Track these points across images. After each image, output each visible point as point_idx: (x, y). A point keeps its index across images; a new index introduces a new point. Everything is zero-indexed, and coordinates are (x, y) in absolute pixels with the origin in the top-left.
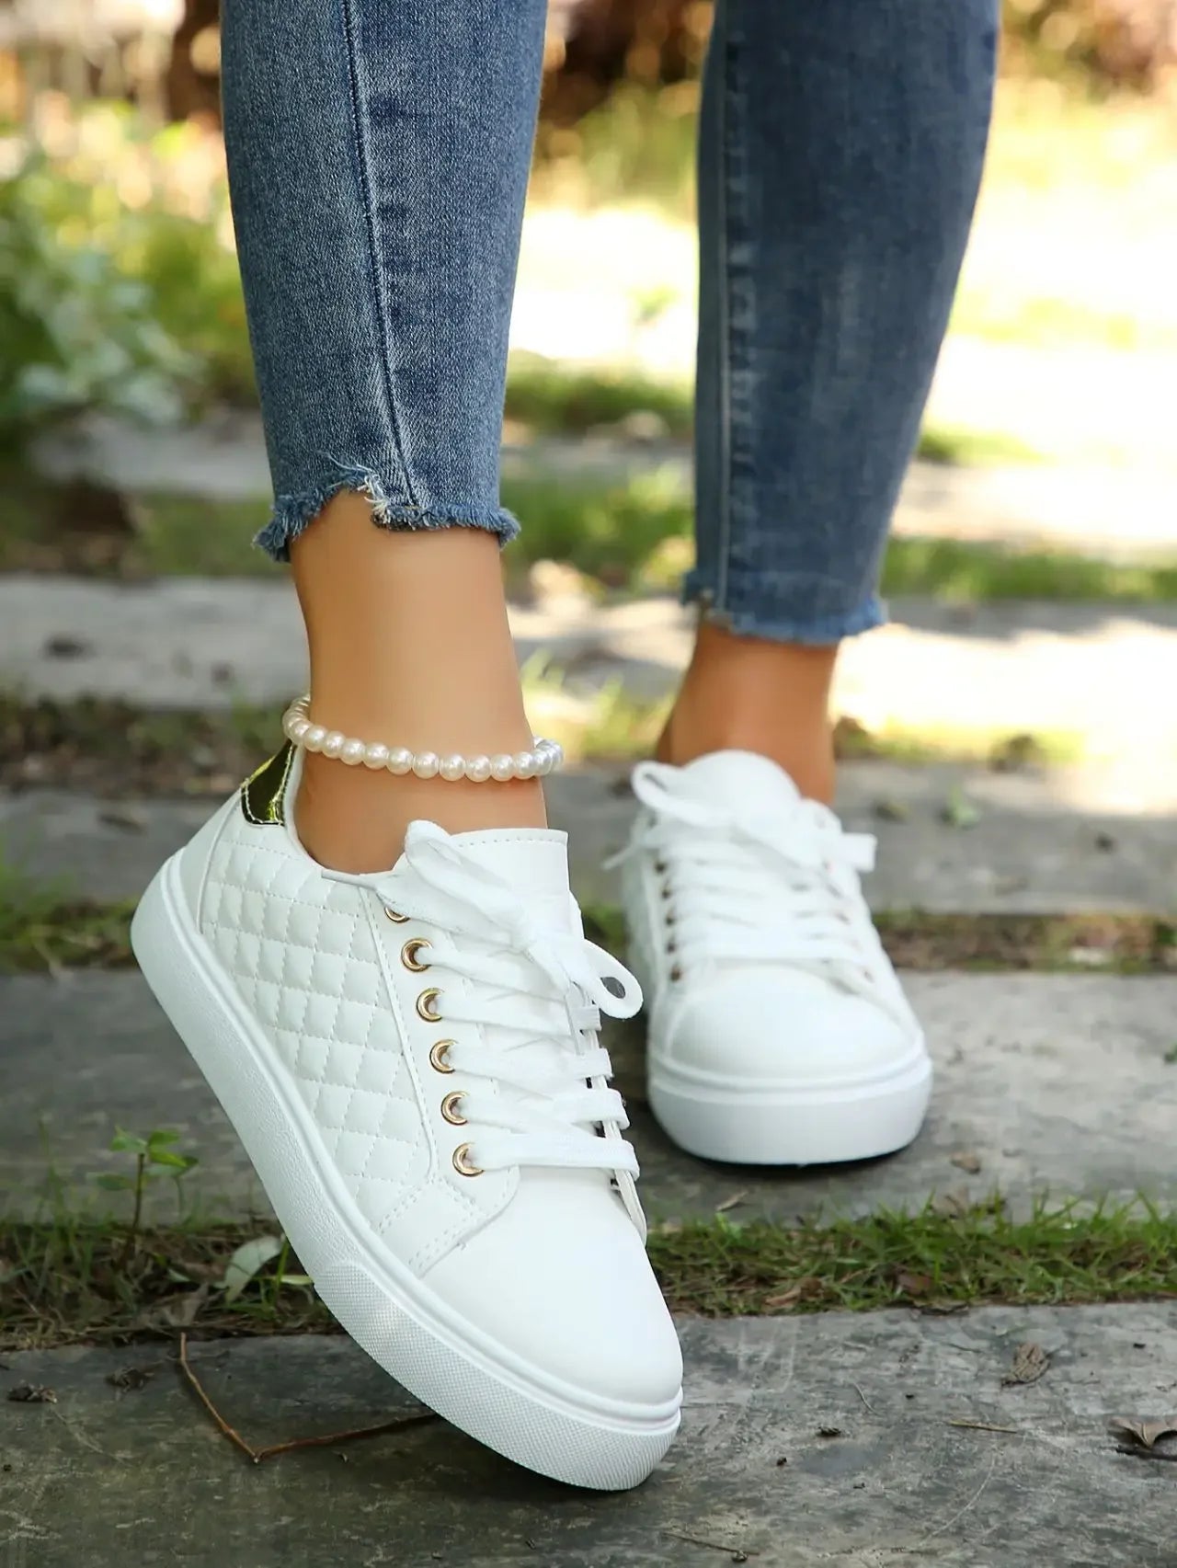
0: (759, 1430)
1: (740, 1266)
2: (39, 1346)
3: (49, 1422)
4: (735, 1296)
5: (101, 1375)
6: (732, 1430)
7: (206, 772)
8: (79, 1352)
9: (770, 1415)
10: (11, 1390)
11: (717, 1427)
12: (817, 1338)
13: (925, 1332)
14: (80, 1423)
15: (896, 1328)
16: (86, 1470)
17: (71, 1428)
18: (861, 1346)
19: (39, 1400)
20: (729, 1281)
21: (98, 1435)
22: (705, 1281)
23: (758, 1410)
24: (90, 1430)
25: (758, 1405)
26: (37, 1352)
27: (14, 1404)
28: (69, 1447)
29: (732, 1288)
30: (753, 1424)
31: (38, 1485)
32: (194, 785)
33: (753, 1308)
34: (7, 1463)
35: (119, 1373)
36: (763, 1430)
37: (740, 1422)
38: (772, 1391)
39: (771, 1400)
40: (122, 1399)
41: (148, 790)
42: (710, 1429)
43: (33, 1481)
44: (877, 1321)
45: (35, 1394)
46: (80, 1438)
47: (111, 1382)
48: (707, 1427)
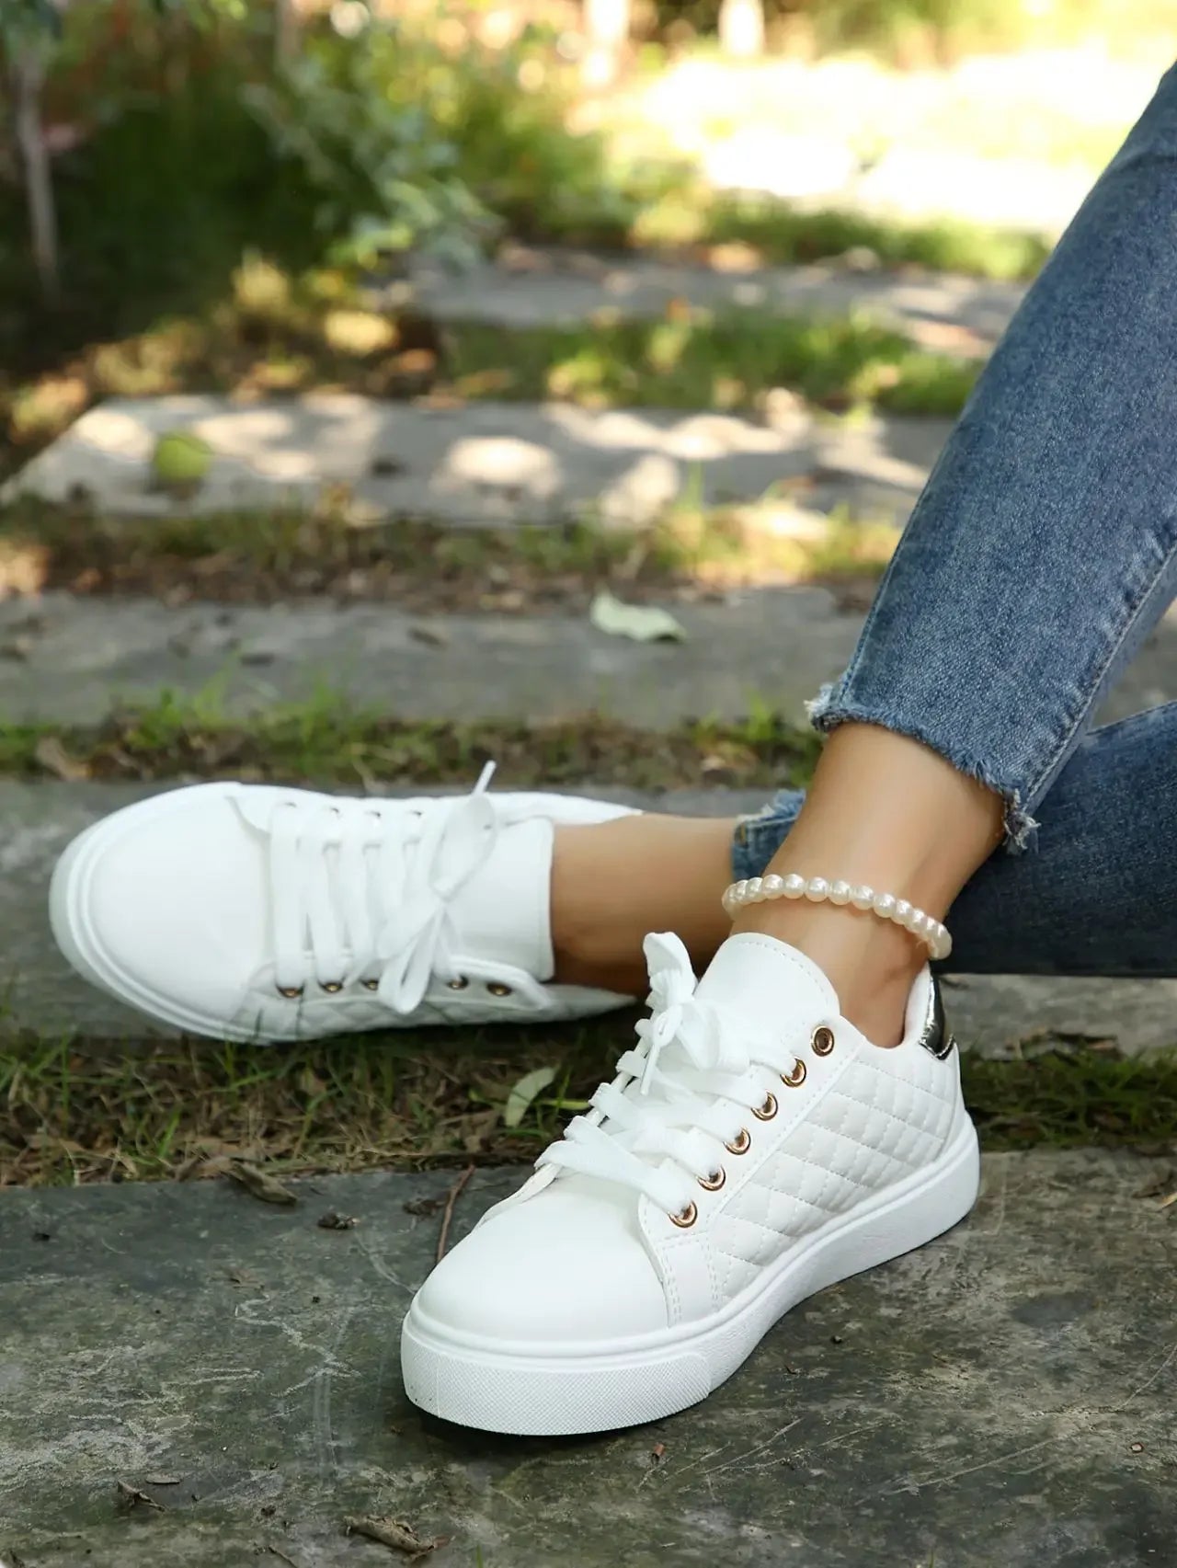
0: (976, 1274)
2: (346, 1169)
3: (353, 1251)
5: (399, 1203)
6: (952, 1274)
7: (498, 588)
8: (382, 1175)
9: (985, 1259)
10: (321, 1218)
11: (938, 1272)
12: (1026, 1177)
13: (1121, 1171)
14: (379, 1252)
15: (1095, 1166)
16: (384, 1303)
17: (372, 1258)
18: (1064, 1185)
19: (345, 1227)
21: (397, 1267)
23: (974, 1254)
24: (389, 1261)
25: (975, 1248)
26: (345, 1176)
27: (323, 1231)
28: (370, 1278)
30: (970, 1268)
31: (342, 1318)
32: (488, 601)
34: (316, 1295)
35: (415, 1200)
36: (980, 1275)
37: (959, 1266)
38: (986, 1232)
39: (986, 1243)
40: (416, 1228)
41: (449, 605)
42: (932, 1273)
43: (337, 1314)
44: (1077, 1161)
45: (342, 1223)
46: (381, 1269)
47: (408, 1210)
48: (929, 1271)
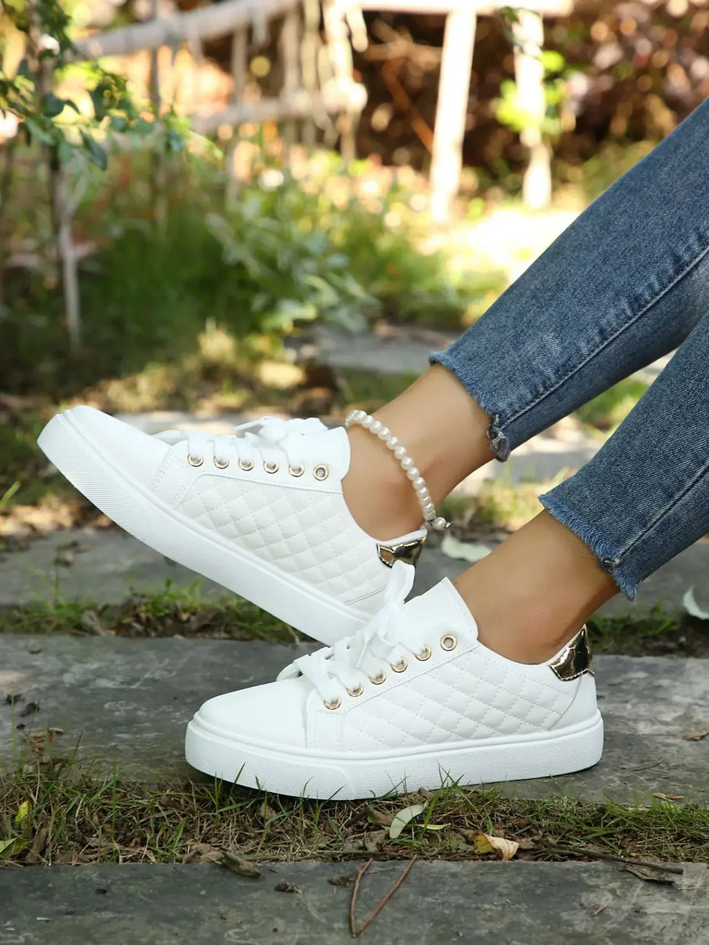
0: (695, 930)
1: (682, 831)
2: (291, 860)
3: (297, 904)
4: (678, 848)
5: (325, 879)
6: (680, 929)
8: (313, 864)
9: (701, 922)
10: (277, 885)
11: (671, 927)
14: (314, 906)
16: (318, 933)
17: (309, 909)
19: (292, 891)
20: (676, 840)
21: (325, 914)
22: (662, 839)
23: (694, 918)
24: (320, 910)
25: (694, 915)
26: (291, 863)
27: (278, 893)
28: (309, 920)
29: (676, 844)
30: (692, 926)
31: (292, 940)
33: (690, 856)
34: (275, 927)
35: (335, 877)
36: (698, 930)
37: (684, 925)
38: (702, 907)
39: (703, 912)
40: (337, 892)
42: (667, 928)
43: (289, 938)
45: (290, 888)
46: (315, 915)
47: (331, 882)
48: (665, 927)
